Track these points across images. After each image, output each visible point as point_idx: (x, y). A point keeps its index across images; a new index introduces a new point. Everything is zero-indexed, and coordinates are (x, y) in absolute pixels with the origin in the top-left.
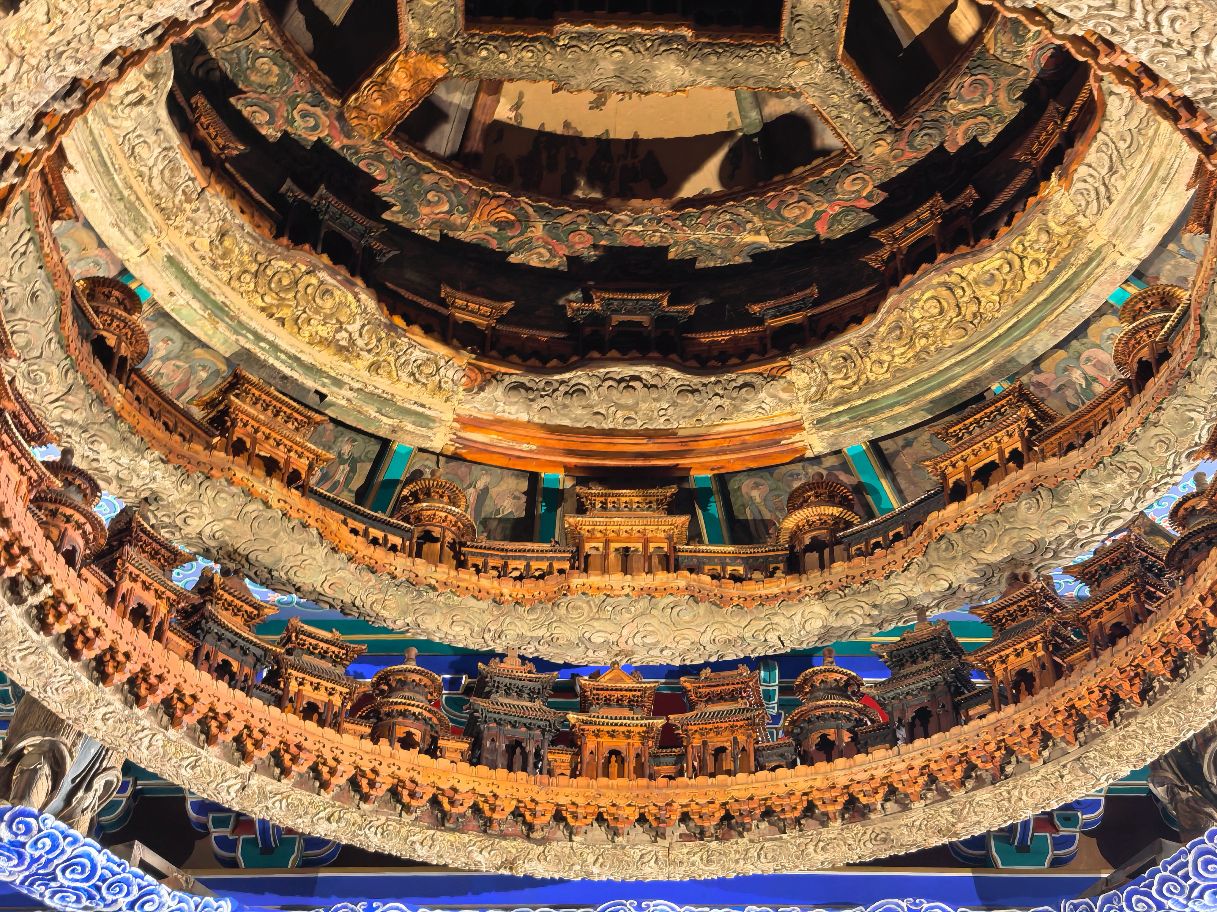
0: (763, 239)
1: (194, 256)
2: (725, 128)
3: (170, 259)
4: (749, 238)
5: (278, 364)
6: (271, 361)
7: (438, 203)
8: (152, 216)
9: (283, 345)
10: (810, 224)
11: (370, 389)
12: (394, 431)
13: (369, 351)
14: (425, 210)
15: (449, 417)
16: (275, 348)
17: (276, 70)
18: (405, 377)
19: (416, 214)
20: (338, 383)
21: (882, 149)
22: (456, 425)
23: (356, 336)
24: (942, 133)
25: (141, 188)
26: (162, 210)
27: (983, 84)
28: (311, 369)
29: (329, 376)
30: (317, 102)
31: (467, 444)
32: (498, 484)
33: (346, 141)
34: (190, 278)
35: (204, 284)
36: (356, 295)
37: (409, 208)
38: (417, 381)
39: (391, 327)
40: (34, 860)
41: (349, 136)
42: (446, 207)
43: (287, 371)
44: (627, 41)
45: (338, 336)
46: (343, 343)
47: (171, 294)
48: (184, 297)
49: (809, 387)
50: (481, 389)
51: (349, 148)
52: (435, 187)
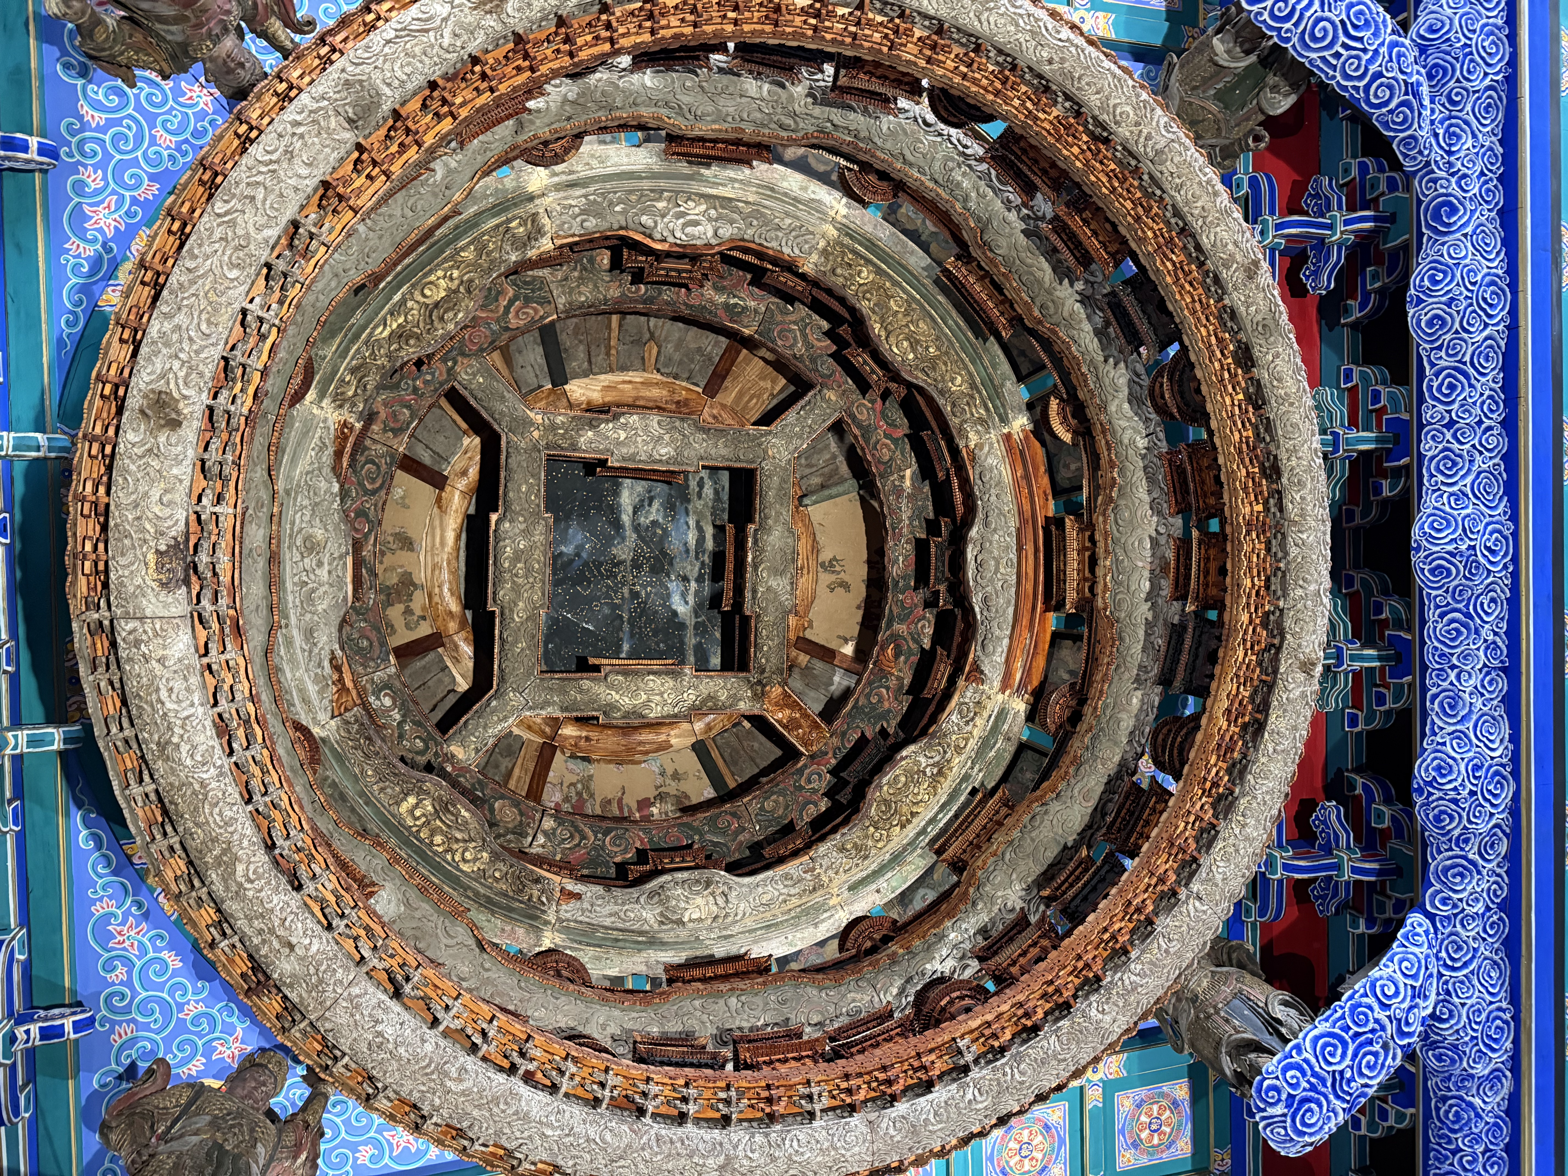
0: (908, 473)
1: (854, 871)
2: (858, 503)
3: (850, 889)
4: (908, 483)
5: (944, 821)
6: (941, 825)
7: (880, 696)
8: (817, 897)
9: (930, 815)
10: (895, 441)
11: (973, 754)
12: (1009, 739)
13: (945, 752)
14: (886, 705)
15: (1000, 697)
16: (933, 821)
17: (774, 797)
18: (969, 728)
19: (889, 711)
20: (966, 778)
21: (831, 395)
22: (1007, 693)
23: (931, 761)
24: (821, 356)
25: (795, 901)
26: (814, 889)
27: (781, 332)
28: (952, 797)
29: (960, 784)
30: (800, 772)
31: (1023, 684)
32: (1066, 663)
33: (830, 755)
34: (868, 876)
35: (874, 867)
36: (903, 759)
37: (885, 716)
38: (972, 719)
39: (933, 736)
40: (1313, 1088)
41: (826, 753)
42: (884, 691)
43: (951, 814)
44: (756, 567)
45: (929, 774)
46: (935, 771)
47: (878, 891)
48: (881, 882)
49: (977, 432)
50: (982, 672)
51: (835, 754)
52: (868, 696)
